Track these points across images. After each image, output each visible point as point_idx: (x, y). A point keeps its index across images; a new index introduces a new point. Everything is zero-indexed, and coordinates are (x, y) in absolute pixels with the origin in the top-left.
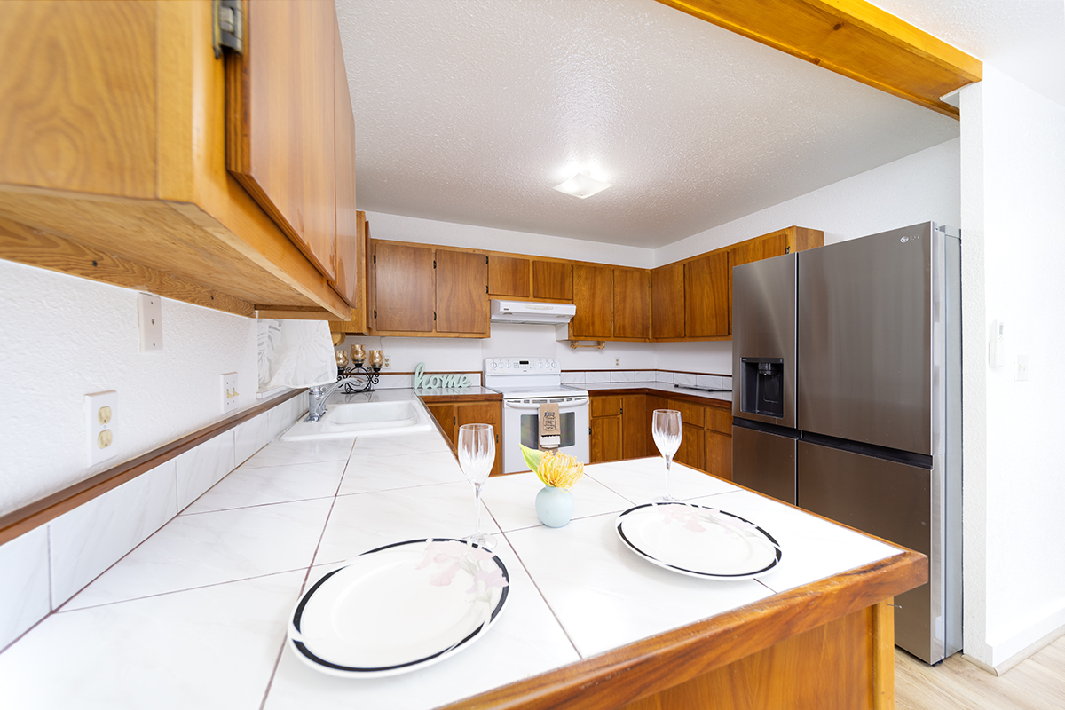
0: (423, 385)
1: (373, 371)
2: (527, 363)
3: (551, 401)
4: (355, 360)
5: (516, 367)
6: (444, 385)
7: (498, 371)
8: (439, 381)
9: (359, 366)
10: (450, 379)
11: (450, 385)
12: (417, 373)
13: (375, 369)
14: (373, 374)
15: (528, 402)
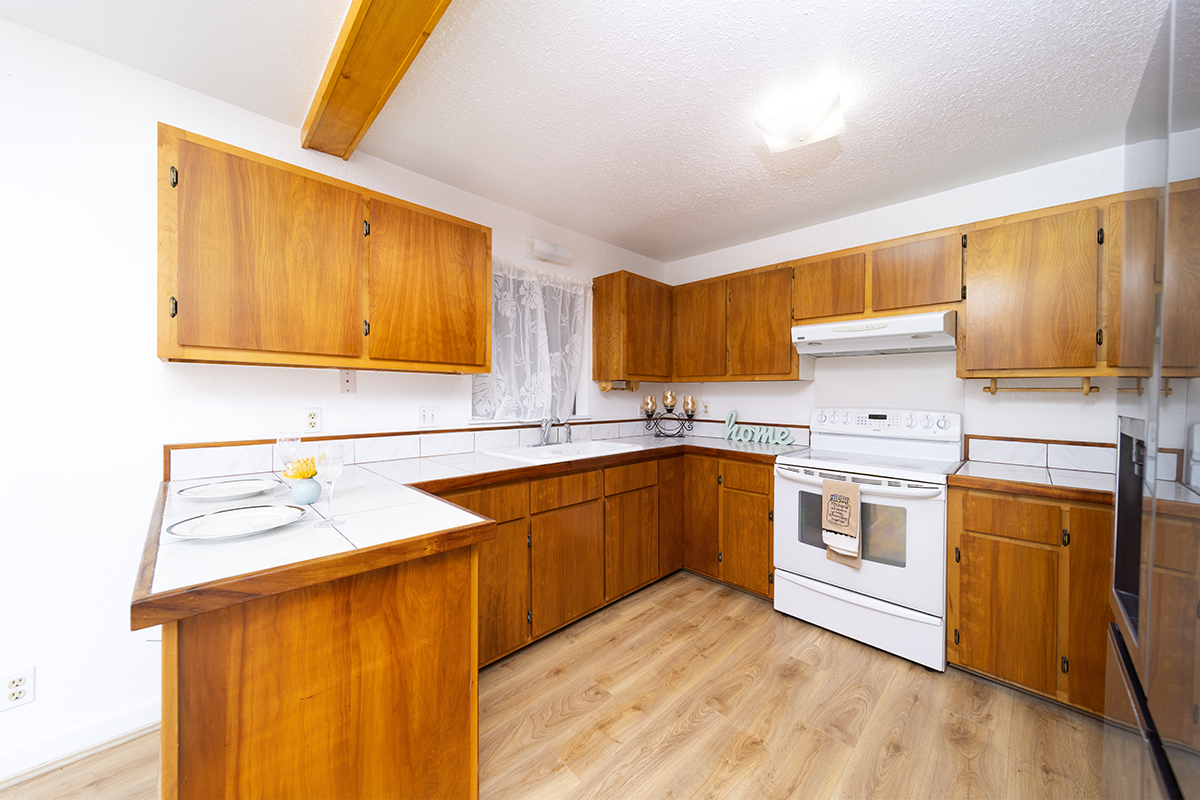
0: (733, 436)
1: (686, 417)
2: (884, 417)
3: (854, 480)
4: (666, 406)
5: (860, 421)
6: (756, 439)
7: (828, 427)
8: (750, 433)
9: (670, 411)
10: (765, 433)
11: (764, 440)
12: (727, 422)
13: (688, 416)
14: (686, 420)
15: (812, 474)
